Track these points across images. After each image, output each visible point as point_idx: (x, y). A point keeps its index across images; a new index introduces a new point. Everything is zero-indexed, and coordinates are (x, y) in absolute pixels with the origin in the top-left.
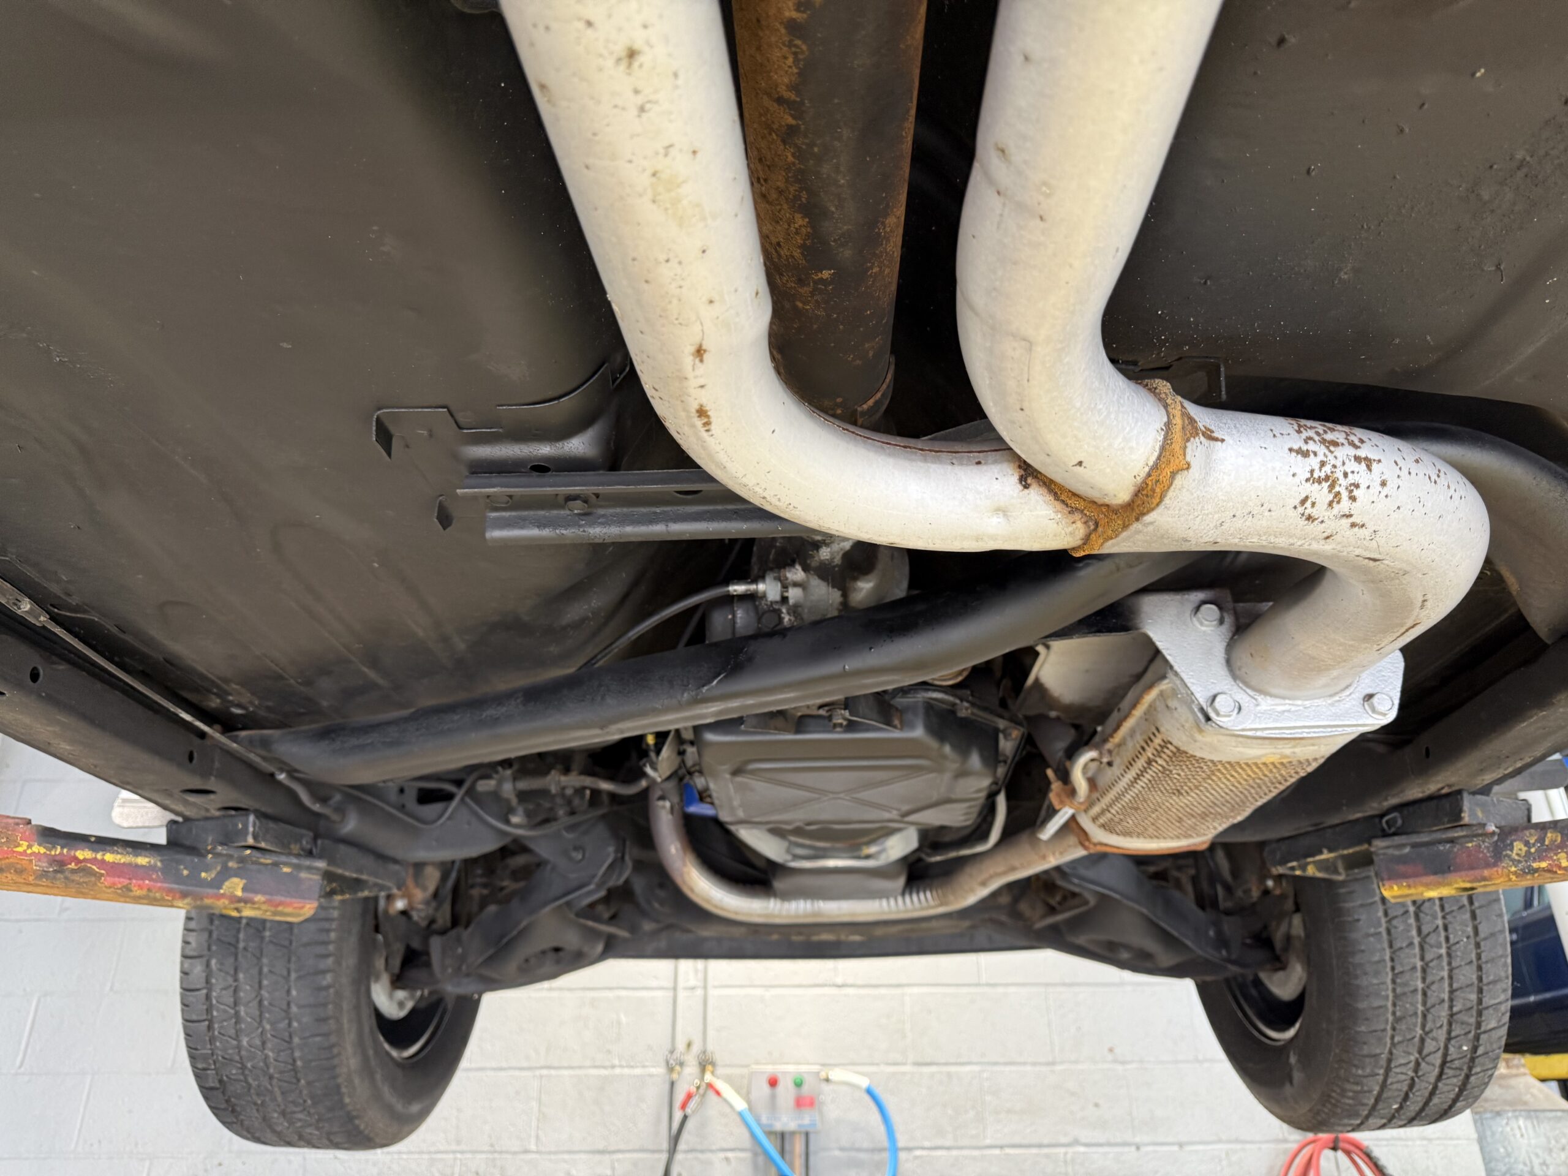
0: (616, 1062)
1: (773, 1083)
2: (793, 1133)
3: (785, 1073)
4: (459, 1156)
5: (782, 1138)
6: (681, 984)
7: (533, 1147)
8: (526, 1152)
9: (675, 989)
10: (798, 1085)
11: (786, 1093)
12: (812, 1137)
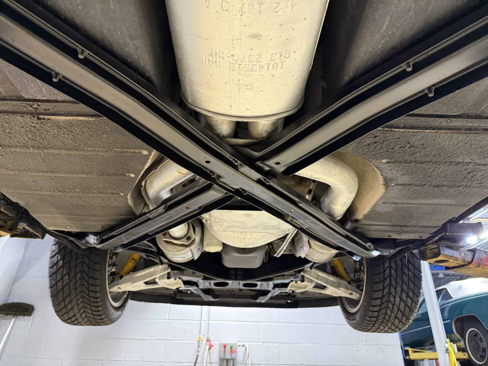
0: (185, 339)
1: (225, 347)
2: (231, 359)
3: (228, 344)
4: (143, 362)
5: (227, 360)
6: (203, 320)
7: (162, 361)
8: (161, 362)
9: (201, 320)
10: (231, 347)
11: (228, 348)
12: (235, 360)
